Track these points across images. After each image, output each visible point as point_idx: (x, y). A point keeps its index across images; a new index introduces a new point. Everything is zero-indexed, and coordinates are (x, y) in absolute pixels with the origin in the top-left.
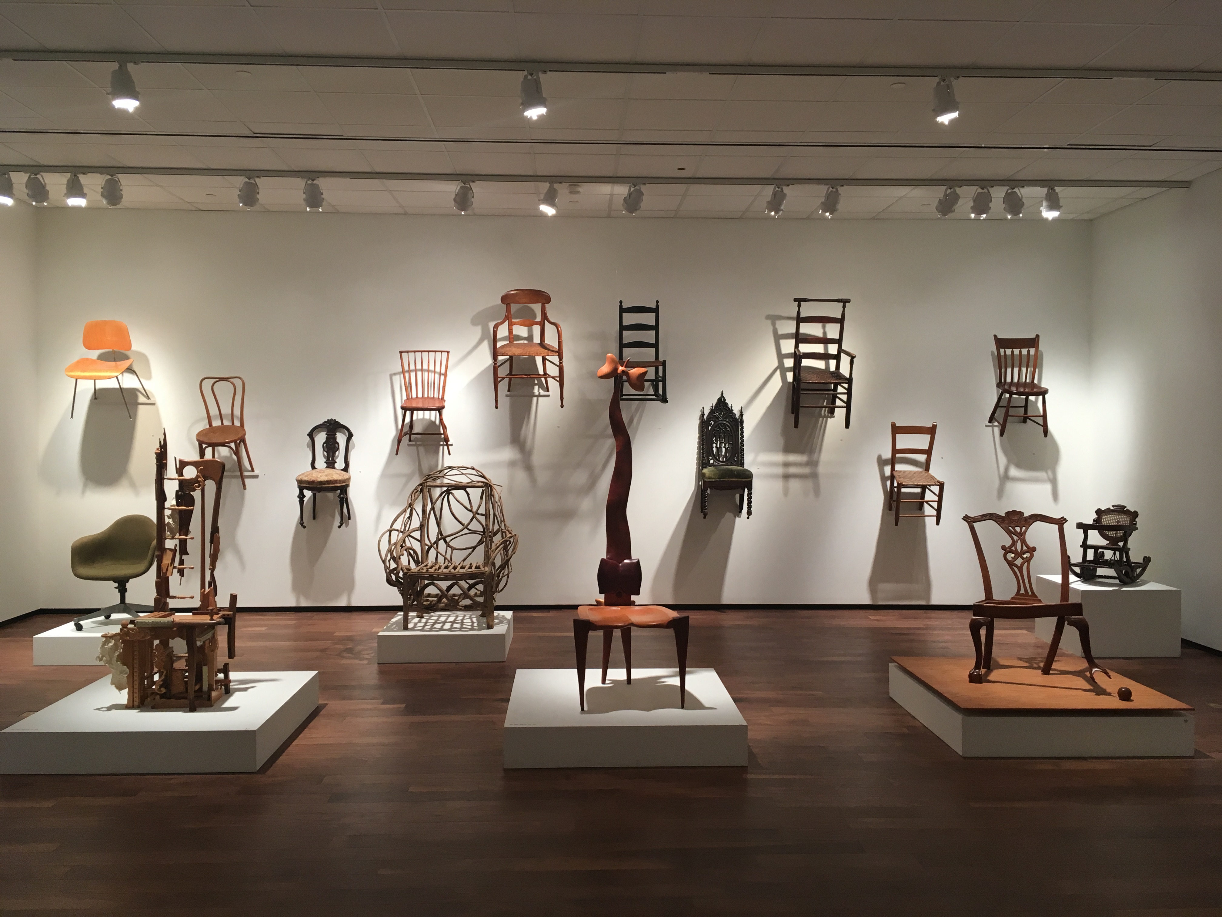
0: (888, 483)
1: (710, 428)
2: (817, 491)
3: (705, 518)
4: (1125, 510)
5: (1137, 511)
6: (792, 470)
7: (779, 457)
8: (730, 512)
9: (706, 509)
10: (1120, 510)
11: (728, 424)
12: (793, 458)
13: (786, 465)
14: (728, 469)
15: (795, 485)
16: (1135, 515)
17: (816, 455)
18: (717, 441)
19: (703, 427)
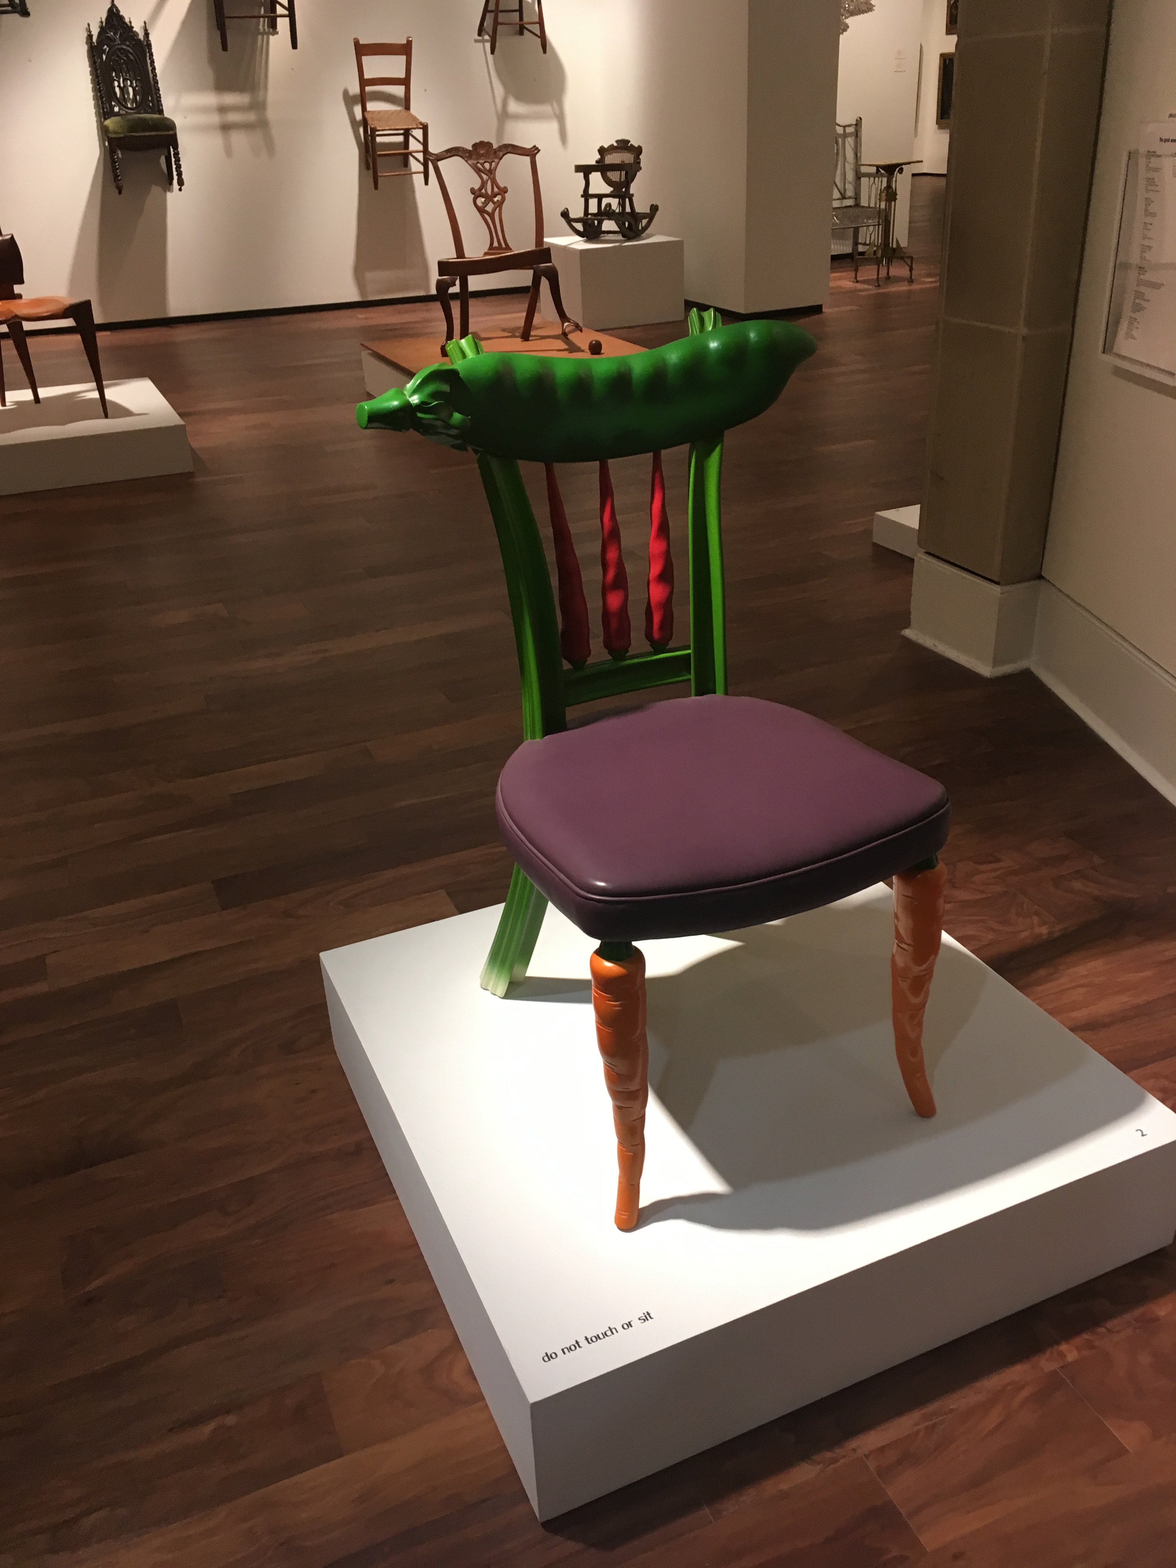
0: (361, 130)
1: (104, 57)
2: (270, 146)
3: (120, 193)
4: (629, 145)
5: (641, 145)
6: (233, 117)
7: (210, 99)
8: (156, 185)
9: (120, 180)
10: (623, 145)
11: (129, 49)
12: (230, 99)
13: (222, 109)
14: (140, 119)
15: (239, 139)
16: (638, 151)
17: (261, 94)
18: (118, 77)
19: (93, 56)
